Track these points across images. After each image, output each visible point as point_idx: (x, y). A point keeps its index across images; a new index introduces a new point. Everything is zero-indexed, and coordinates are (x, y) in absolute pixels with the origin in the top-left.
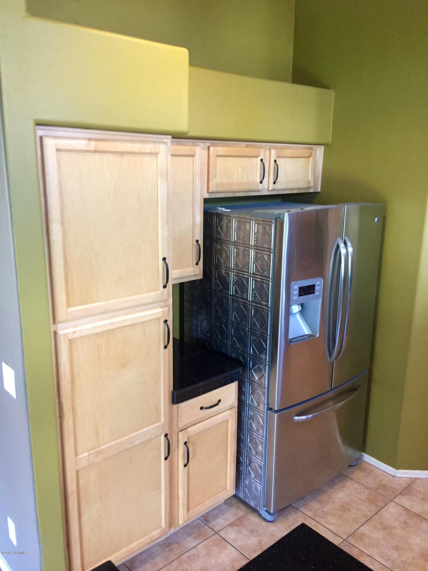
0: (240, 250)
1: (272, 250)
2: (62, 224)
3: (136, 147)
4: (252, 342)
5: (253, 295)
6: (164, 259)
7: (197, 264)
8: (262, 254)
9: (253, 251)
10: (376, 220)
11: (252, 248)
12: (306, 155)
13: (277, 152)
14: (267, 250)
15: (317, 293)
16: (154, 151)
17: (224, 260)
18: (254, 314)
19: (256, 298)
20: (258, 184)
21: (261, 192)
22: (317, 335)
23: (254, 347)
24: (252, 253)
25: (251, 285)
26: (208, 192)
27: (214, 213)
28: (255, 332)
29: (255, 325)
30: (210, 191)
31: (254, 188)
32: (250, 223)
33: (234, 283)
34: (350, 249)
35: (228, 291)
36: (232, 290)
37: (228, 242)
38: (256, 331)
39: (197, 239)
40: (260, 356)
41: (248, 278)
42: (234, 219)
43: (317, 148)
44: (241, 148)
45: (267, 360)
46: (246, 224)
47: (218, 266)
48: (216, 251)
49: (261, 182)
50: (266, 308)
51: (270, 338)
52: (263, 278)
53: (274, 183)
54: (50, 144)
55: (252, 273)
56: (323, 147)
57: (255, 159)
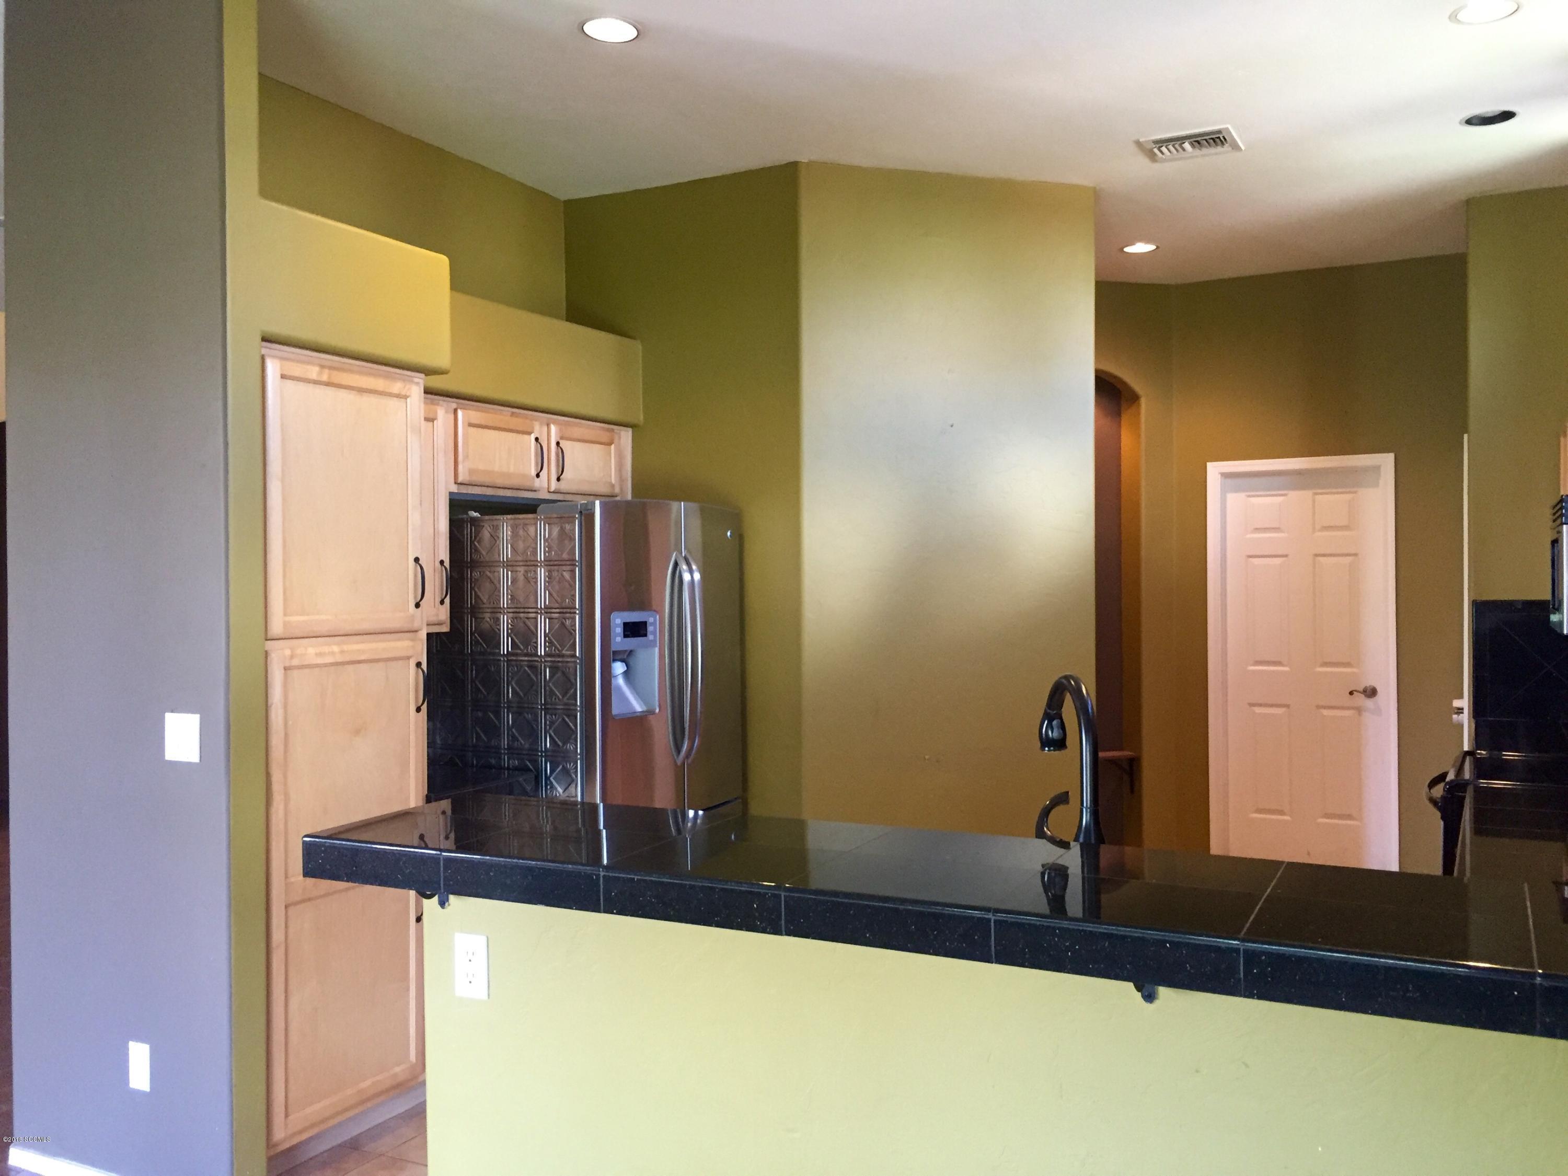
0: (518, 572)
1: (577, 561)
2: (283, 481)
3: (379, 384)
4: (548, 727)
5: (547, 644)
6: (417, 560)
7: (442, 602)
8: (560, 572)
9: (543, 570)
10: (729, 534)
11: (541, 565)
12: (605, 439)
13: (561, 430)
14: (568, 563)
15: (651, 637)
16: (403, 393)
17: (487, 597)
18: (549, 676)
19: (553, 648)
20: (534, 479)
21: (537, 492)
22: (656, 709)
23: (553, 734)
24: (542, 573)
25: (543, 626)
26: (455, 483)
27: (466, 519)
28: (553, 707)
29: (552, 693)
30: (460, 479)
31: (527, 484)
32: (536, 524)
33: (510, 631)
34: (697, 576)
35: (498, 649)
36: (506, 646)
37: (493, 565)
38: (556, 704)
39: (442, 559)
40: (565, 747)
41: (536, 618)
42: (505, 524)
43: (621, 430)
44: (503, 416)
45: (579, 751)
46: (528, 527)
47: (475, 611)
48: (471, 584)
49: (538, 476)
50: (573, 660)
51: (581, 712)
52: (565, 610)
53: (558, 479)
54: (273, 368)
55: (543, 607)
56: (630, 430)
57: (526, 437)
